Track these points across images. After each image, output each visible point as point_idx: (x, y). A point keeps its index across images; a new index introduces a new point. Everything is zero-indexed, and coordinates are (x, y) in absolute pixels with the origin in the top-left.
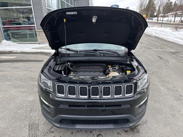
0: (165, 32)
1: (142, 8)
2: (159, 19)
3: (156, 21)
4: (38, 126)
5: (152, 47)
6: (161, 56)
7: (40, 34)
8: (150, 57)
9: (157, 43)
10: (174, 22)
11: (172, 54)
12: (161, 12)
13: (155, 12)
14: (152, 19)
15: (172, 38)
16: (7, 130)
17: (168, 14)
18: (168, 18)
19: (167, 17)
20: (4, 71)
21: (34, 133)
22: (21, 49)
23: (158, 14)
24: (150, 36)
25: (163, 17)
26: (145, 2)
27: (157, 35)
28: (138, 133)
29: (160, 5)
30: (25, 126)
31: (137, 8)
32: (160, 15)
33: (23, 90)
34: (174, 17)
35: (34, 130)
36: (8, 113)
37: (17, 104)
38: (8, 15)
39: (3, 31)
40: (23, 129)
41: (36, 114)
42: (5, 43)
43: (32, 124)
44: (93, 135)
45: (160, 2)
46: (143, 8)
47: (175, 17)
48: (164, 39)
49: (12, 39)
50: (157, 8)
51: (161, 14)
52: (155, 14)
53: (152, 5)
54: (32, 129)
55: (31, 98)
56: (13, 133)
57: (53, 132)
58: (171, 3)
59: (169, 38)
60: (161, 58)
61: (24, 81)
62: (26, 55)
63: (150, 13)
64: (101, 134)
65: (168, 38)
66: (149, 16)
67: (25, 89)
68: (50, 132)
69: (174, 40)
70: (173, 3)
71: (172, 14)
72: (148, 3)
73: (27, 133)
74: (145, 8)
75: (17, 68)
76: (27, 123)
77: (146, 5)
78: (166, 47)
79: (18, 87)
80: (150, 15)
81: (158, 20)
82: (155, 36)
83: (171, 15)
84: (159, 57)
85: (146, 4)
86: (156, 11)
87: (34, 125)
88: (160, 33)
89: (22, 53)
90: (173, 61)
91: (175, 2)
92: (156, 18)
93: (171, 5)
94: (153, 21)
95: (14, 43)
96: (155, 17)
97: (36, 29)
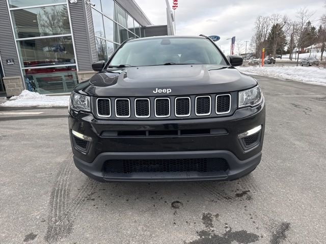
0: (303, 71)
1: (260, 39)
2: (294, 56)
3: (289, 60)
4: (68, 192)
5: (280, 93)
6: (296, 103)
7: (84, 77)
8: (277, 105)
9: (290, 88)
10: (322, 60)
11: (317, 101)
12: (297, 45)
13: (285, 46)
14: (281, 58)
15: (318, 79)
16: (14, 198)
17: (309, 47)
18: (309, 54)
19: (308, 52)
20: (20, 129)
21: (60, 201)
22: (52, 103)
23: (291, 47)
24: (277, 79)
25: (300, 52)
26: (266, 29)
27: (289, 77)
28: (249, 199)
29: (293, 33)
30: (46, 193)
31: (252, 40)
32: (294, 51)
33: (49, 150)
34: (320, 50)
35: (60, 197)
36: (19, 178)
37: (36, 166)
38: (34, 57)
39: (24, 76)
40: (41, 196)
41: (67, 178)
42: (26, 95)
43: (58, 190)
44: (166, 202)
45: (292, 27)
46: (262, 40)
47: (322, 51)
48: (302, 83)
49: (38, 89)
50: (288, 38)
51: (296, 48)
52: (286, 49)
53: (279, 34)
54: (57, 196)
55: (60, 159)
56: (24, 202)
57: (93, 200)
58: (314, 28)
59: (313, 79)
60: (296, 106)
61: (52, 139)
62: (58, 110)
63: (275, 47)
64: (180, 201)
65: (311, 80)
66: (275, 53)
67: (53, 149)
68: (88, 200)
69: (321, 82)
70: (317, 28)
71: (317, 48)
72: (270, 32)
73: (48, 201)
74: (266, 39)
75: (42, 125)
76: (50, 189)
77: (268, 34)
78: (307, 92)
79: (40, 146)
80: (277, 50)
81: (291, 58)
82: (287, 79)
83: (314, 48)
84: (293, 104)
85: (268, 32)
86: (286, 43)
87: (61, 191)
88: (295, 73)
89: (54, 107)
90: (320, 108)
91: (321, 27)
92: (288, 56)
93: (313, 32)
94: (282, 59)
95: (41, 95)
96: (285, 53)
97: (78, 70)
